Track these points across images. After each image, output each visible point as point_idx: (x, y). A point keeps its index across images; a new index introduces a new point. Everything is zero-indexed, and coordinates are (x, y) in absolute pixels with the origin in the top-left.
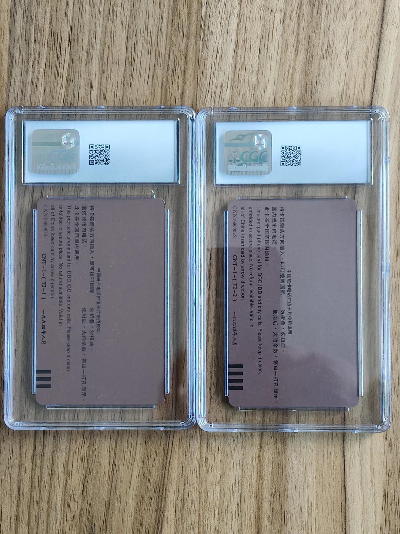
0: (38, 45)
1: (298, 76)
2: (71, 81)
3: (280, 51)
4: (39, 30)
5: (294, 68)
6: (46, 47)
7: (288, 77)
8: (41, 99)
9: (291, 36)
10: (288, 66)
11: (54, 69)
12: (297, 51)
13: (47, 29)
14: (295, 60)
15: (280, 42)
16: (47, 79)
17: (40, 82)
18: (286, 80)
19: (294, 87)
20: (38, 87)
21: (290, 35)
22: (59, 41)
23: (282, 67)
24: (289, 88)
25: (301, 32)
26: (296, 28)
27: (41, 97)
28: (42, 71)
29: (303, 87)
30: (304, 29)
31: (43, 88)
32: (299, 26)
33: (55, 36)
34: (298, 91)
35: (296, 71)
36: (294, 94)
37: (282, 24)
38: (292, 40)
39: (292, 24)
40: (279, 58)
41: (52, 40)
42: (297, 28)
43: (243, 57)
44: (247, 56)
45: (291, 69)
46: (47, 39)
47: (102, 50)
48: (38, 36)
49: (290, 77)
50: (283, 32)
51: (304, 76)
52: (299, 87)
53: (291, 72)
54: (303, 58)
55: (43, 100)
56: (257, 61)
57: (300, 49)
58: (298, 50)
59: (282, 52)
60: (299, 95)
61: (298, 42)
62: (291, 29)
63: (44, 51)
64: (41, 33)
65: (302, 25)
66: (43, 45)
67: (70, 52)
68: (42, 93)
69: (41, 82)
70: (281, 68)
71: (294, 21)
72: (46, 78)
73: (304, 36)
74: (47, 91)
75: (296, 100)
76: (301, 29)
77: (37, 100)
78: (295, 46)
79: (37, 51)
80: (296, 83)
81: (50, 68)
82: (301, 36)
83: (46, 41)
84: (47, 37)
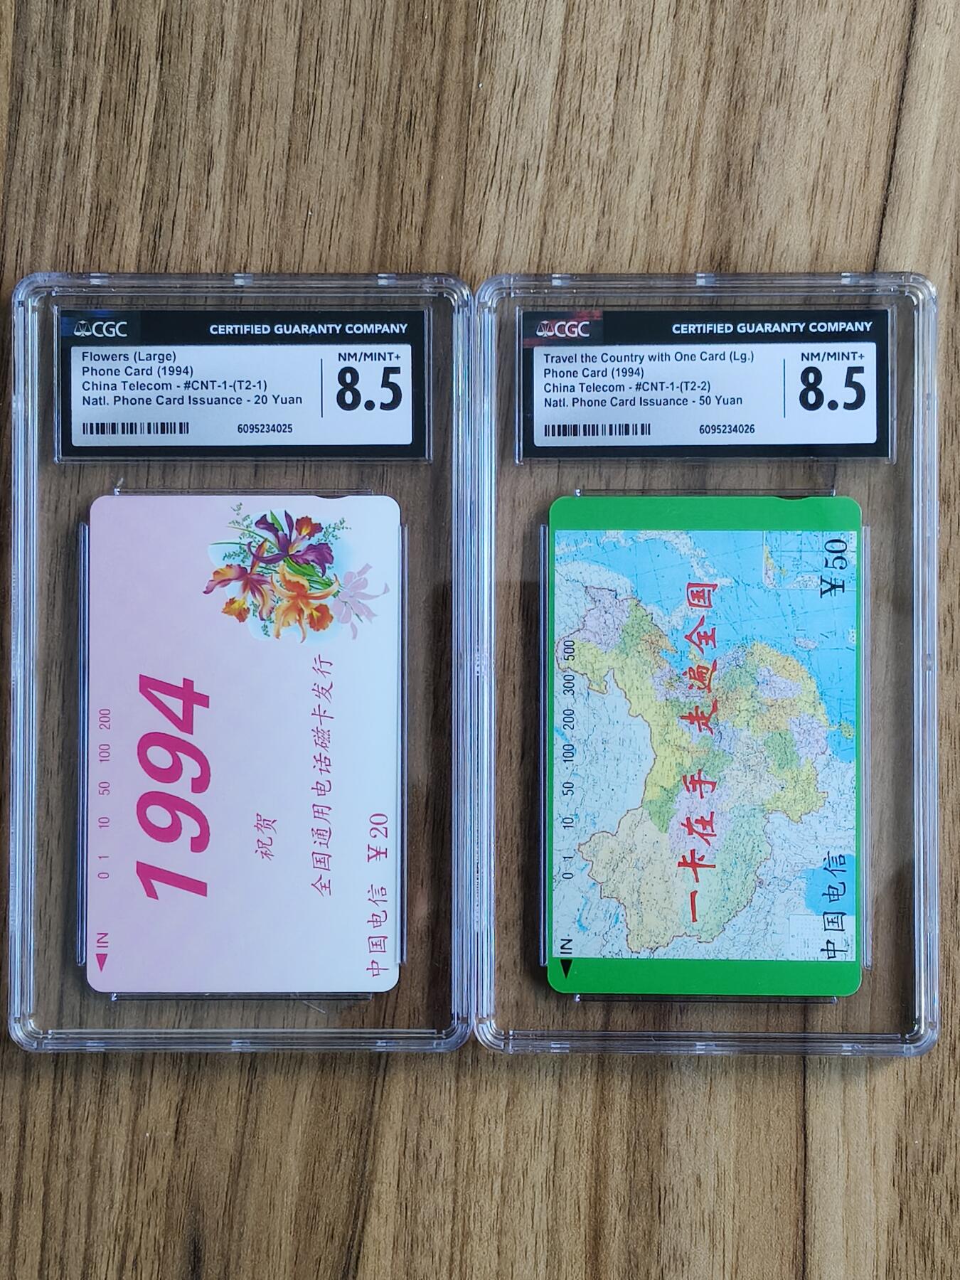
0: (83, 59)
1: (710, 146)
2: (163, 146)
3: (666, 82)
4: (85, 24)
5: (700, 125)
6: (102, 62)
7: (683, 147)
8: (89, 189)
9: (694, 48)
10: (685, 119)
11: (120, 117)
12: (706, 84)
13: (106, 21)
14: (702, 106)
15: (668, 62)
16: (105, 141)
17: (86, 148)
18: (680, 154)
19: (698, 171)
20: (82, 161)
21: (692, 45)
22: (133, 49)
23: (670, 122)
24: (686, 173)
25: (717, 40)
26: (706, 28)
27: (89, 185)
28: (91, 120)
29: (720, 171)
30: (726, 31)
31: (93, 164)
32: (712, 24)
33: (124, 38)
34: (708, 181)
35: (704, 133)
36: (698, 189)
37: (671, 18)
38: (695, 58)
39: (696, 19)
40: (662, 101)
41: (117, 46)
42: (708, 27)
43: (577, 95)
44: (587, 94)
45: (693, 126)
46: (104, 43)
47: (237, 74)
48: (84, 37)
49: (689, 146)
50: (675, 39)
51: (724, 144)
52: (710, 171)
53: (691, 135)
54: (722, 100)
55: (92, 193)
56: (612, 107)
57: (714, 80)
58: (709, 83)
59: (671, 86)
60: (710, 188)
61: (710, 62)
62: (694, 30)
63: (99, 74)
64: (90, 29)
65: (720, 21)
66: (94, 58)
67: (160, 78)
68: (91, 174)
69: (89, 148)
70: (668, 125)
71: (700, 13)
72: (101, 140)
73: (725, 49)
74: (104, 169)
75: (704, 201)
76: (718, 32)
77: (80, 191)
78: (702, 73)
79: (81, 74)
80: (703, 161)
81: (112, 114)
82: (717, 49)
83: (103, 48)
84: (104, 39)
